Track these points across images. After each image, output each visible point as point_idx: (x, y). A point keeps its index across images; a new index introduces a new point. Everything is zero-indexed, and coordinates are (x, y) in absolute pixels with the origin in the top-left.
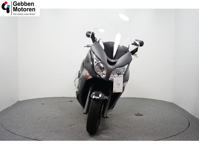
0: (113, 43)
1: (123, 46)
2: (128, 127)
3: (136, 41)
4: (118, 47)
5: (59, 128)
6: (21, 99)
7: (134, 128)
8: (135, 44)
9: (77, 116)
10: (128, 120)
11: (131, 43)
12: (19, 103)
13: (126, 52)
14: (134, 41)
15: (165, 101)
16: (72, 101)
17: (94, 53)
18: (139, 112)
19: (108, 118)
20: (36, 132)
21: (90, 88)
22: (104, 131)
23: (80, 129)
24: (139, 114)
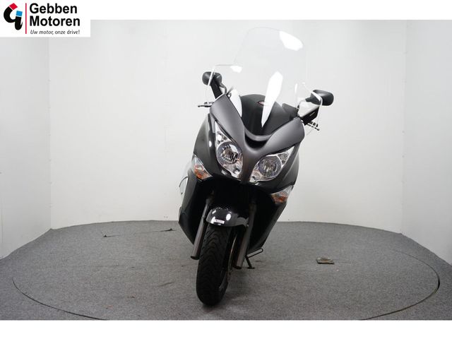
0: (262, 98)
1: (285, 105)
2: (295, 289)
3: (315, 94)
4: (273, 107)
5: (137, 291)
6: (56, 226)
7: (309, 291)
8: (312, 100)
9: (183, 264)
10: (299, 274)
11: (304, 99)
12: (52, 234)
13: (291, 119)
14: (312, 94)
15: (383, 230)
16: (171, 230)
17: (216, 120)
18: (325, 257)
19: (254, 268)
20: (86, 298)
21: (208, 201)
22: (238, 299)
23: (185, 292)
24: (326, 260)
